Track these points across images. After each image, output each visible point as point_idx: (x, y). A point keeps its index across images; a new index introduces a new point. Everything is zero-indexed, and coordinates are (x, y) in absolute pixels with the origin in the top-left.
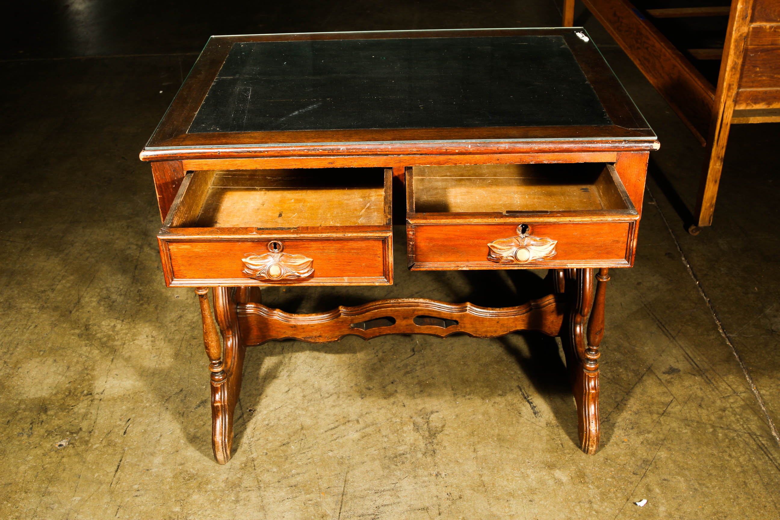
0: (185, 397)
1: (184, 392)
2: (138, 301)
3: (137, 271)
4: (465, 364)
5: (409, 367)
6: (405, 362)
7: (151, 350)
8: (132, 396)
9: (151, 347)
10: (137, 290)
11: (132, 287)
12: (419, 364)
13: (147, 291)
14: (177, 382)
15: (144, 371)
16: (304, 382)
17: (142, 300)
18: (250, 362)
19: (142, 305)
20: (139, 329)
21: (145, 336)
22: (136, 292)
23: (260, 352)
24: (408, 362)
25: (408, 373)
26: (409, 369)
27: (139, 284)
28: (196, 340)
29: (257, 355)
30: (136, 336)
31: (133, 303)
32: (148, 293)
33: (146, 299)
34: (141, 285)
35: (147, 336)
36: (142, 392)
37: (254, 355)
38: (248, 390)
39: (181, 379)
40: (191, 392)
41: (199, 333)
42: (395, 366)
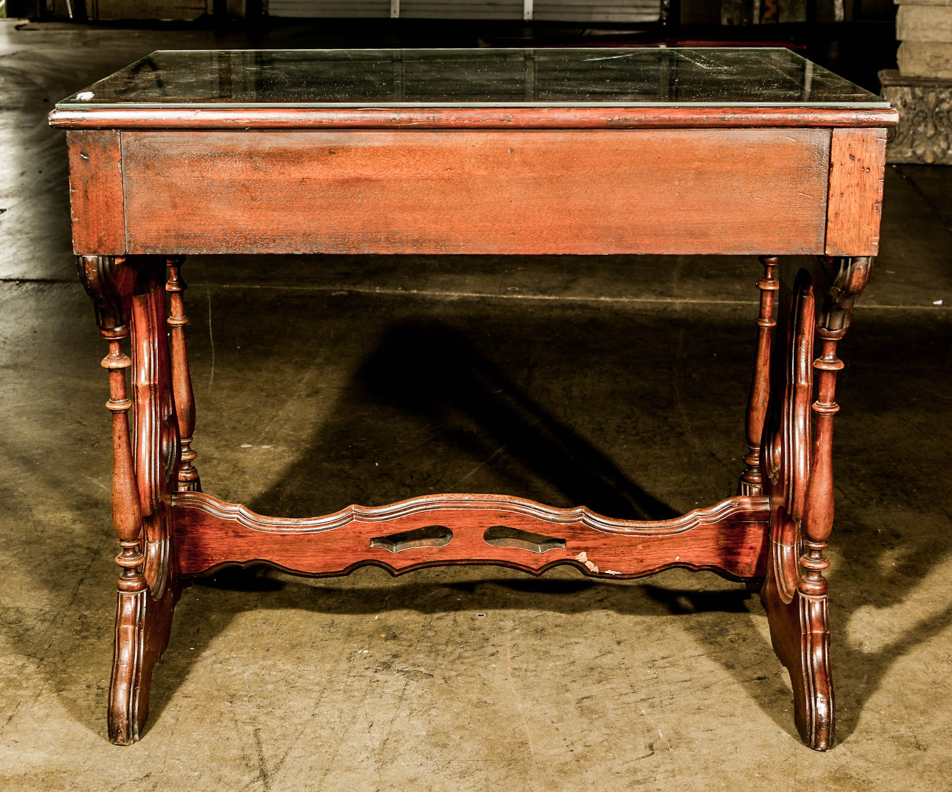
0: (154, 787)
1: (152, 779)
2: (78, 632)
3: (82, 587)
4: (763, 777)
5: (639, 774)
6: (632, 764)
7: (93, 708)
8: (41, 777)
9: (93, 704)
10: (79, 615)
11: (68, 610)
12: (662, 769)
13: (99, 618)
14: (139, 762)
15: (73, 739)
16: (412, 781)
17: (88, 631)
18: (299, 741)
19: (86, 638)
20: (74, 675)
21: (84, 686)
22: (75, 618)
23: (322, 728)
24: (638, 766)
25: (638, 782)
26: (639, 776)
27: (84, 607)
28: (189, 700)
29: (315, 732)
30: (65, 685)
31: (67, 634)
32: (101, 621)
33: (94, 630)
34: (88, 609)
35: (88, 687)
36: (65, 772)
37: (308, 731)
38: (289, 784)
39: (149, 757)
40: (168, 779)
41: (196, 689)
42: (610, 769)
